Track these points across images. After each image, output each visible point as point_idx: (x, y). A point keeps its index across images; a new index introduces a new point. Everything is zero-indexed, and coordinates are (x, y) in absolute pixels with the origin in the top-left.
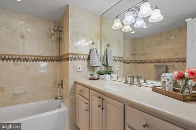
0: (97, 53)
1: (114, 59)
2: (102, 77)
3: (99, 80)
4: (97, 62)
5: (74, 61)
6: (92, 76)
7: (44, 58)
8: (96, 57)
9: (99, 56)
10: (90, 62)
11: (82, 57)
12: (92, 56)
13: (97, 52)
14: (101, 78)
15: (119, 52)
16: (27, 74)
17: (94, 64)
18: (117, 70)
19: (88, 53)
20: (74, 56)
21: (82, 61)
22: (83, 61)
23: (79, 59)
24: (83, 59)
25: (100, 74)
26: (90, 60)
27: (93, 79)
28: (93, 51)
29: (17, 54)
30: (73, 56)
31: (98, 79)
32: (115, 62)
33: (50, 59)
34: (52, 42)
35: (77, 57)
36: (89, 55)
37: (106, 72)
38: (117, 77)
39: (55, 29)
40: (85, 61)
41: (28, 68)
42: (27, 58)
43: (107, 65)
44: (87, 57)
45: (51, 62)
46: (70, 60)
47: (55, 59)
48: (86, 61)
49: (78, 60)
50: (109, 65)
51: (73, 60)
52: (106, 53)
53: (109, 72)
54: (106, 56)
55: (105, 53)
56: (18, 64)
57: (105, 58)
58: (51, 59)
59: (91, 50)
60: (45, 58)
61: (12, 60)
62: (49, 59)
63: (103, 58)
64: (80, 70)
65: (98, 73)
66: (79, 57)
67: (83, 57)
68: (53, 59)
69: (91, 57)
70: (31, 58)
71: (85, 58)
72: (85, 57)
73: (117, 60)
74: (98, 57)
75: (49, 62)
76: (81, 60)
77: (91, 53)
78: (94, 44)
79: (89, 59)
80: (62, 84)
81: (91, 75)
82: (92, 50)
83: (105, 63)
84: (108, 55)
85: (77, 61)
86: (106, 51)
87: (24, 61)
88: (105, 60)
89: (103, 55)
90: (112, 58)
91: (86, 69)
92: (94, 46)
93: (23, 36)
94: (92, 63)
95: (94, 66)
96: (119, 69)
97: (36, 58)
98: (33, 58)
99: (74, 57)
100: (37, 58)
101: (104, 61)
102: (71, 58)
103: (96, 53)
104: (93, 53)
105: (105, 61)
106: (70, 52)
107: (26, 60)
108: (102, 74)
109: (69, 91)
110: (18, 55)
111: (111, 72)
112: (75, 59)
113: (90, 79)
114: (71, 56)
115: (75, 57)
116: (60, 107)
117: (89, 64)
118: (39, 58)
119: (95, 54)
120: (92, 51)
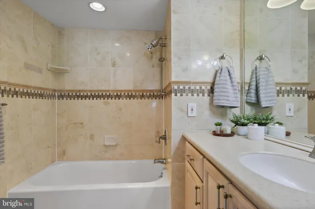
0: (231, 78)
1: (278, 88)
2: (242, 130)
3: (235, 137)
4: (230, 96)
5: (181, 95)
6: (219, 127)
7: (141, 94)
8: (229, 86)
9: (235, 84)
10: (215, 98)
11: (198, 88)
12: (218, 84)
13: (230, 75)
14: (241, 134)
15: (295, 72)
16: (119, 118)
17: (222, 101)
18: (288, 114)
19: (210, 79)
20: (181, 87)
21: (198, 95)
22: (201, 95)
23: (192, 92)
24: (200, 92)
25: (237, 123)
26: (215, 94)
27: (222, 134)
28: (221, 73)
29: (107, 89)
30: (179, 87)
31: (232, 134)
32: (281, 95)
33: (150, 94)
34: (153, 66)
35: (187, 87)
36: (213, 84)
37: (255, 119)
38: (288, 134)
39: (153, 44)
40: (203, 95)
41: (120, 110)
42: (119, 94)
43: (257, 104)
44: (209, 87)
45: (152, 99)
46: (173, 95)
47: (157, 94)
48: (206, 95)
49: (190, 95)
50: (264, 104)
51: (179, 95)
52: (254, 76)
53: (264, 119)
54: (254, 83)
55: (252, 75)
56: (109, 103)
57: (253, 87)
58: (152, 94)
59: (217, 71)
60: (143, 94)
61: (102, 97)
62: (148, 94)
63: (247, 88)
64: (194, 114)
65: (232, 121)
66: (192, 88)
67: (201, 88)
68: (154, 94)
69: (216, 86)
70: (124, 94)
71: (203, 90)
72: (203, 88)
73: (289, 92)
74: (233, 86)
75: (148, 99)
76: (195, 95)
77: (217, 78)
78: (224, 59)
79: (212, 91)
80: (164, 138)
81: (216, 125)
82: (220, 71)
83: (253, 99)
84: (261, 80)
85: (187, 95)
86: (255, 71)
87: (115, 99)
88: (253, 91)
89: (247, 80)
90: (273, 86)
91: (207, 112)
92: (225, 63)
93: (114, 62)
94: (219, 100)
95: (223, 107)
96: (295, 112)
97: (130, 94)
98: (126, 94)
99: (181, 89)
100: (132, 94)
101: (248, 95)
102: (176, 90)
103: (228, 77)
104: (222, 78)
105: (253, 95)
106: (173, 79)
107: (118, 97)
108: (244, 125)
109: (172, 154)
110: (108, 91)
111: (267, 120)
112: (182, 92)
113: (215, 134)
114: (176, 87)
115: (184, 87)
116: (161, 176)
117: (213, 101)
118: (134, 94)
119: (226, 80)
120: (218, 75)
